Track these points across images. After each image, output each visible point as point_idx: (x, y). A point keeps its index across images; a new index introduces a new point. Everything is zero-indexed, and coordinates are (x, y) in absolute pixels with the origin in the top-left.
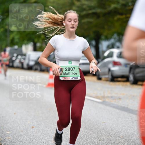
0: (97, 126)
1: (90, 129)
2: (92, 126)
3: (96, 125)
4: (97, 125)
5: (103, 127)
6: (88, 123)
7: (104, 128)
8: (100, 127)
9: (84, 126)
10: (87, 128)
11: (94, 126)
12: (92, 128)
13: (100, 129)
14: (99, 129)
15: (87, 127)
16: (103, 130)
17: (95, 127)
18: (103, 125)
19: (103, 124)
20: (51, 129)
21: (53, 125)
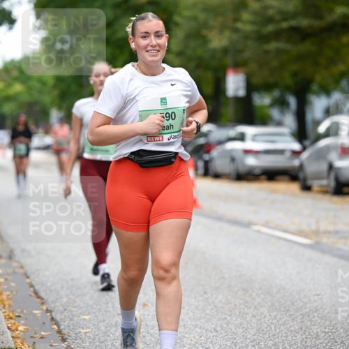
0: (301, 304)
1: (283, 309)
2: (288, 303)
3: (298, 301)
4: (300, 299)
5: (315, 304)
6: (279, 295)
7: (319, 308)
8: (308, 305)
9: (270, 304)
10: (276, 309)
11: (293, 304)
12: (287, 308)
13: (308, 310)
14: (306, 310)
15: (277, 305)
16: (316, 312)
17: (296, 304)
18: (315, 301)
19: (316, 297)
20: (188, 310)
21: (193, 300)
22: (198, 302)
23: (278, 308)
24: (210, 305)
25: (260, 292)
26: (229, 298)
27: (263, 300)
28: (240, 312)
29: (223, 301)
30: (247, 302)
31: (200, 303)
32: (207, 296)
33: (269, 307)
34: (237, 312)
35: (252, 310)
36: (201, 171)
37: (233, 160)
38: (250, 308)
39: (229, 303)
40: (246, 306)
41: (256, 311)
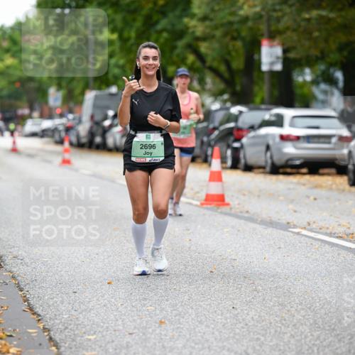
1: (328, 328)
2: (334, 320)
9: (311, 321)
10: (320, 328)
11: (340, 321)
12: (333, 327)
20: (213, 329)
21: (219, 317)
22: (226, 319)
23: (322, 327)
24: (240, 323)
25: (300, 307)
26: (262, 314)
27: (304, 316)
28: (276, 331)
29: (255, 318)
30: (285, 320)
31: (229, 320)
32: (237, 312)
33: (311, 325)
34: (273, 331)
35: (290, 329)
36: (229, 163)
37: (268, 148)
38: (288, 327)
39: (263, 321)
40: (283, 324)
41: (296, 331)
